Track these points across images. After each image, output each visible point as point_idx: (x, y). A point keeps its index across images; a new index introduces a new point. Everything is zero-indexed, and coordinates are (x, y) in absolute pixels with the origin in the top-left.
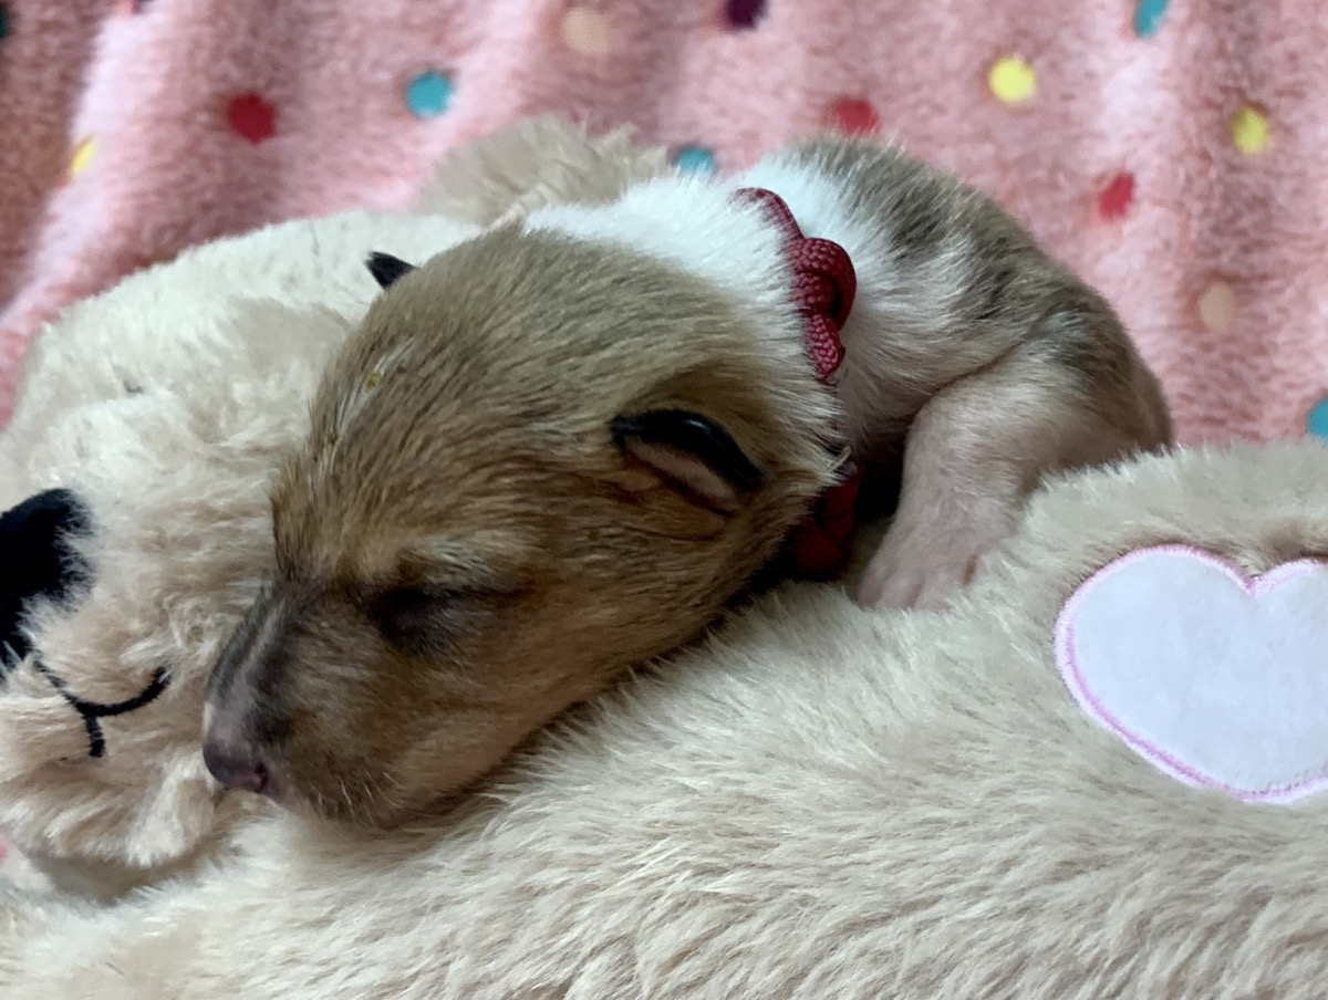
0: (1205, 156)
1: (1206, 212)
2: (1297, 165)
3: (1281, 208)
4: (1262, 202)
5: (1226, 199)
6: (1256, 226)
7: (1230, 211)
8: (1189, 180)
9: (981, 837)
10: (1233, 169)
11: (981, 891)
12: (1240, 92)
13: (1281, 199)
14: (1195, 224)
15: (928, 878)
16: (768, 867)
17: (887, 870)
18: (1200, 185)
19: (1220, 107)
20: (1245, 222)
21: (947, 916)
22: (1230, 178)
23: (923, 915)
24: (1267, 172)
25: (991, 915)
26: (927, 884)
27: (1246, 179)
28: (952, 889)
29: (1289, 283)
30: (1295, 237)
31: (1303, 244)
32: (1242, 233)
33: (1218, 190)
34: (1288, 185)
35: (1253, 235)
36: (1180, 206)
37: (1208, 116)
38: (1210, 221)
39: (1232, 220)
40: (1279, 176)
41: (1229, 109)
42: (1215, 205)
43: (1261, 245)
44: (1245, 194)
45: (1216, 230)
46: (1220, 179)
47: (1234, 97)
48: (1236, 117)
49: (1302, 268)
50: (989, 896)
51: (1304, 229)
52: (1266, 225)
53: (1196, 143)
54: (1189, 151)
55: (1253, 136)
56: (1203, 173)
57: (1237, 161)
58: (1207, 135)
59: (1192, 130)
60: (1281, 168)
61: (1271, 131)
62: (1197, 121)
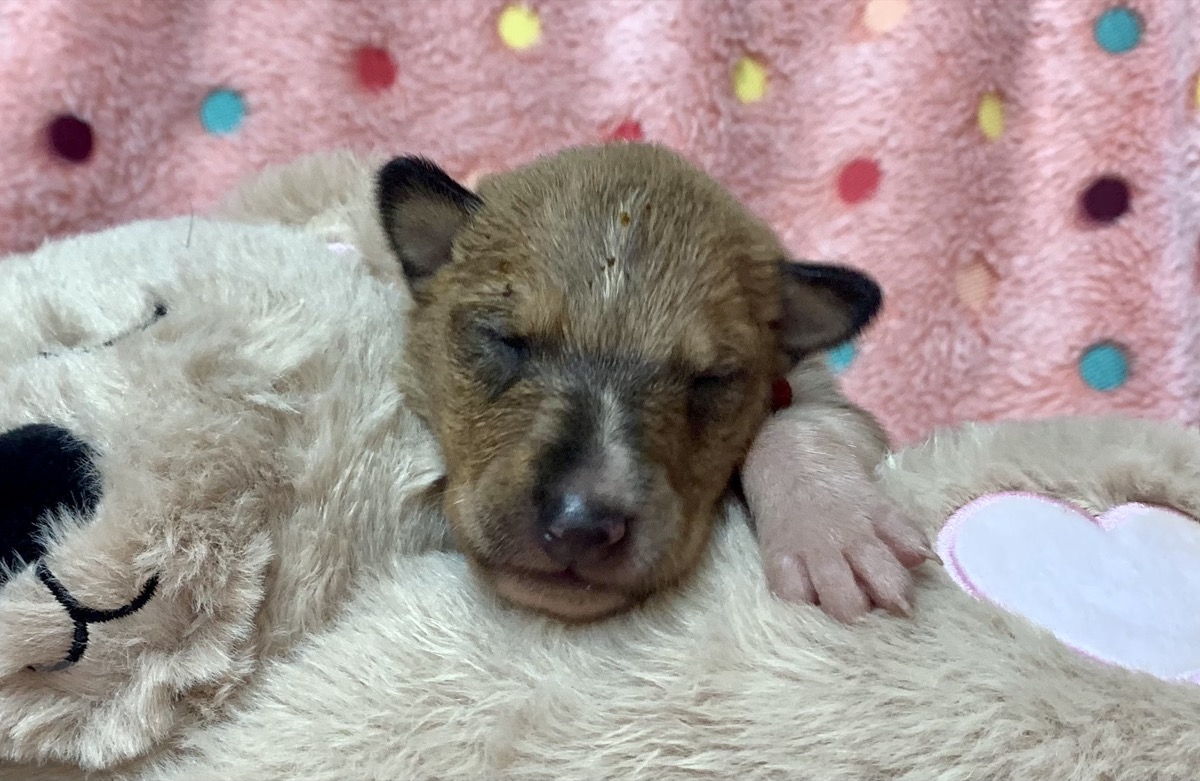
0: (714, 109)
1: (716, 165)
3: (779, 155)
4: (762, 150)
5: (732, 150)
6: (757, 173)
7: (735, 162)
8: (701, 130)
10: (738, 120)
12: (741, 43)
13: (780, 146)
18: (711, 137)
19: (725, 61)
20: (747, 171)
22: (736, 129)
24: (767, 120)
27: (750, 129)
29: (789, 225)
30: (794, 181)
31: (801, 188)
33: (726, 142)
34: (786, 131)
35: (756, 182)
37: (716, 69)
39: (737, 169)
41: (732, 61)
42: (723, 157)
43: (761, 191)
44: (748, 144)
46: (727, 131)
47: (737, 50)
48: (738, 68)
49: (803, 210)
51: (803, 174)
52: (766, 172)
53: (707, 98)
54: (701, 104)
55: (752, 84)
57: (740, 113)
58: (716, 88)
59: (703, 83)
60: (779, 115)
61: (769, 79)
62: (707, 74)
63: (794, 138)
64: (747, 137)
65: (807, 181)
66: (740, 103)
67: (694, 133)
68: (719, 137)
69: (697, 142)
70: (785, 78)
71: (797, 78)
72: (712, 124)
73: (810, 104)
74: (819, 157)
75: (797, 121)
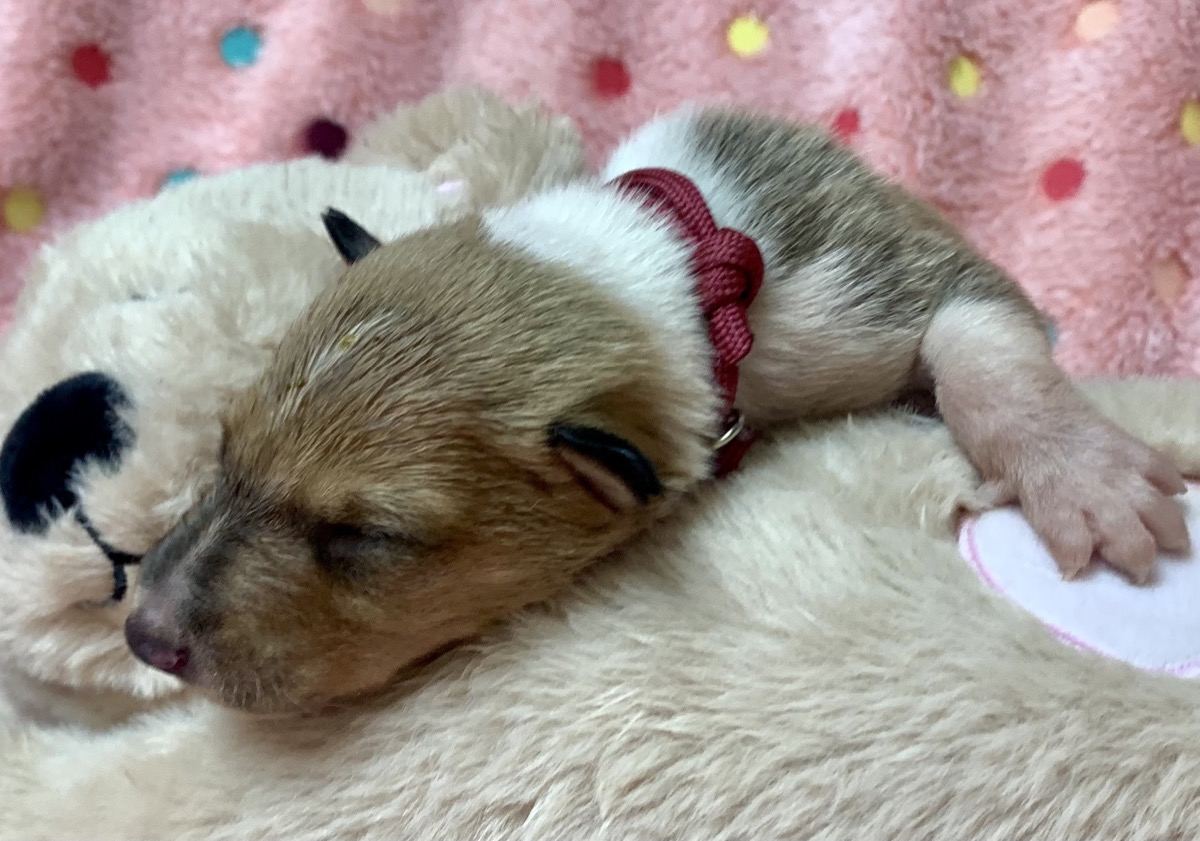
0: (927, 96)
1: (929, 147)
2: (1004, 111)
3: (991, 148)
4: (976, 141)
6: (969, 162)
7: (948, 147)
8: (915, 116)
10: (951, 110)
12: (958, 42)
13: (991, 139)
14: (920, 156)
16: (713, 712)
18: (923, 122)
19: (940, 55)
20: (961, 157)
24: (980, 115)
27: (963, 120)
29: (997, 214)
30: (1003, 174)
31: (1009, 181)
32: (955, 166)
33: (939, 127)
34: (996, 127)
35: (967, 169)
36: (907, 139)
37: (931, 62)
38: (932, 154)
39: (949, 155)
40: (989, 119)
41: (948, 56)
42: (936, 140)
43: (972, 179)
44: (962, 132)
45: (937, 162)
46: (941, 119)
47: (953, 46)
48: (953, 64)
49: (1010, 202)
51: (1010, 168)
52: (977, 162)
53: (921, 85)
54: (915, 90)
55: (966, 81)
56: (926, 110)
57: (954, 104)
58: (930, 78)
59: (918, 72)
60: (992, 111)
61: (983, 78)
62: (921, 65)
63: (1003, 135)
64: (959, 126)
65: (1015, 175)
66: (955, 96)
67: (908, 117)
68: (932, 123)
69: (911, 125)
70: (997, 78)
71: (1010, 79)
73: (1020, 104)
74: (1026, 154)
75: (1007, 119)
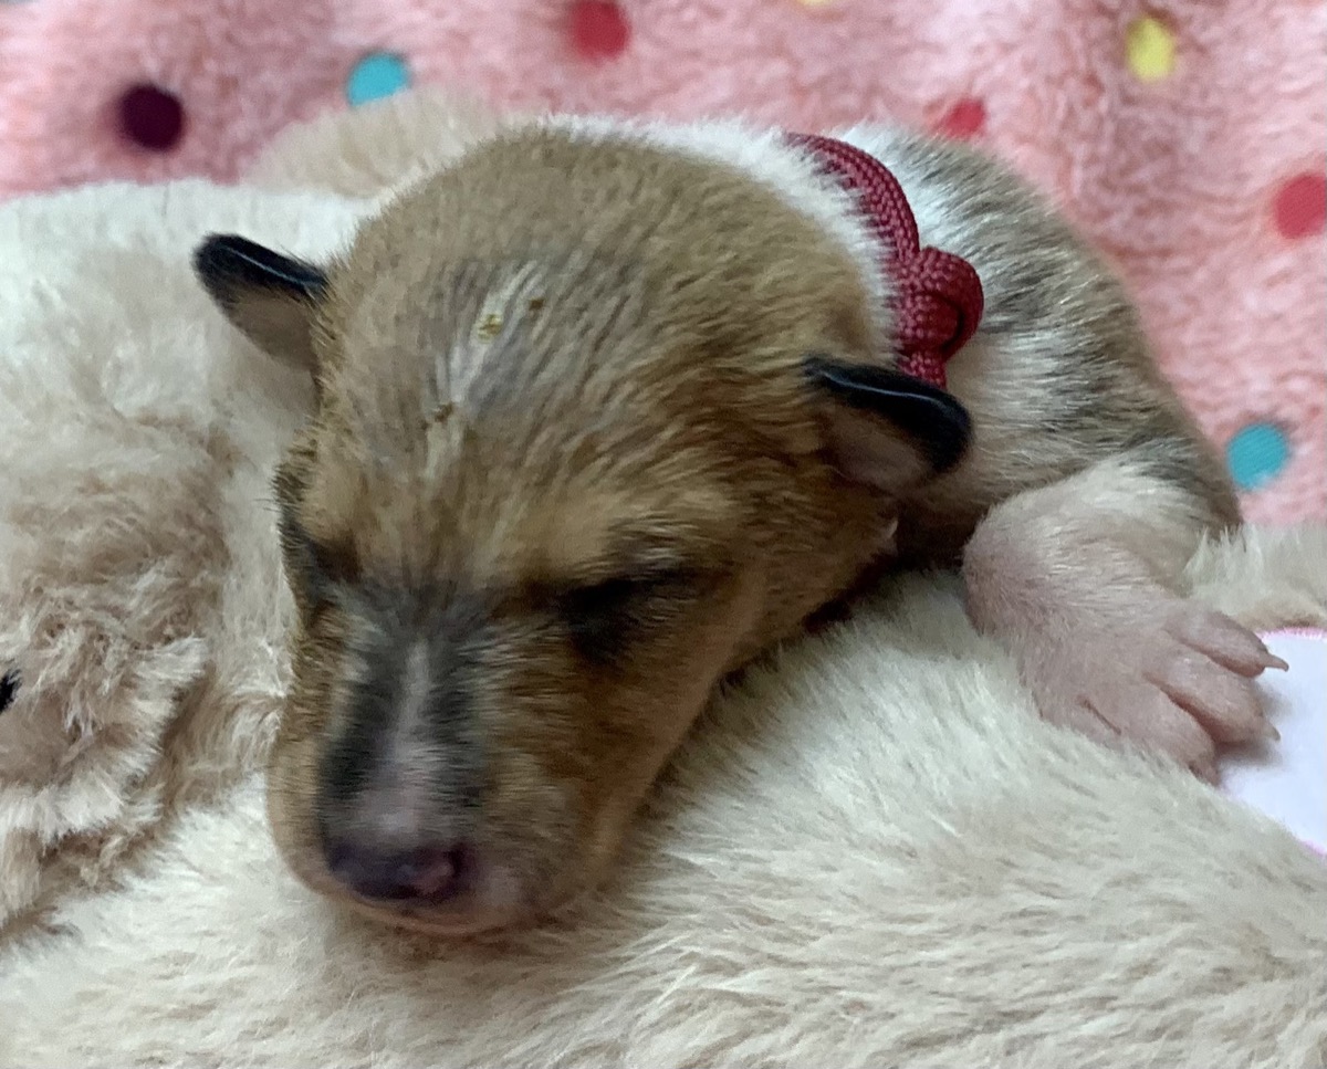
0: (1092, 80)
1: (1092, 160)
2: (1214, 100)
3: (1191, 158)
4: (1165, 149)
5: (1119, 141)
6: (1157, 182)
7: (1123, 159)
8: (1071, 112)
9: (1103, 934)
10: (1128, 100)
11: (1102, 1003)
13: (1193, 145)
14: (1078, 174)
15: (1027, 984)
17: (971, 971)
18: (1086, 120)
19: (1114, 15)
20: (1144, 175)
21: (1056, 1033)
22: (1126, 112)
23: (1020, 1029)
24: (1175, 107)
25: (1114, 1033)
26: (1027, 990)
27: (1147, 117)
28: (1059, 998)
29: (1201, 262)
30: (1211, 199)
31: (1220, 210)
32: (1137, 189)
33: (1109, 128)
34: (1201, 126)
35: (1154, 193)
36: (1057, 148)
37: (1098, 26)
38: (1097, 170)
39: (1124, 172)
40: (1190, 113)
41: (1126, 17)
42: (1105, 148)
43: (1163, 207)
44: (1145, 136)
45: (1105, 183)
46: (1110, 112)
48: (1133, 28)
49: (1222, 242)
50: (1113, 1010)
51: (1223, 190)
52: (1170, 180)
53: (1082, 64)
54: (1073, 71)
55: (1153, 56)
57: (1134, 91)
58: (1096, 52)
59: (1077, 43)
60: (1194, 102)
61: (1179, 50)
62: (1083, 32)
63: (1212, 137)
64: (1142, 126)
65: (1230, 201)
66: (1135, 80)
67: (1060, 113)
68: (1100, 120)
69: (1064, 126)
70: (1202, 50)
71: (1222, 50)
72: (1089, 103)
73: (1239, 89)
74: (1247, 167)
75: (1218, 112)
